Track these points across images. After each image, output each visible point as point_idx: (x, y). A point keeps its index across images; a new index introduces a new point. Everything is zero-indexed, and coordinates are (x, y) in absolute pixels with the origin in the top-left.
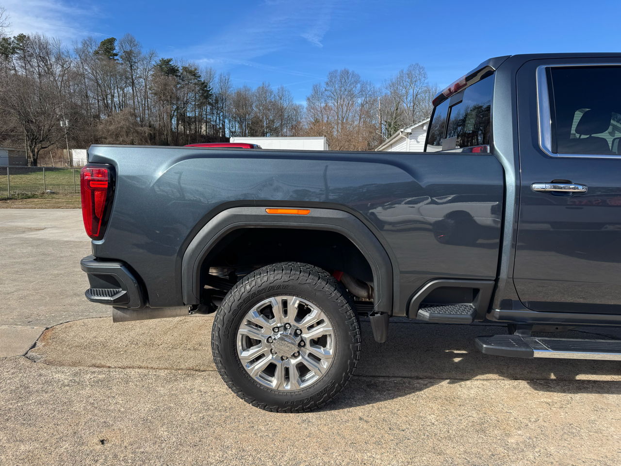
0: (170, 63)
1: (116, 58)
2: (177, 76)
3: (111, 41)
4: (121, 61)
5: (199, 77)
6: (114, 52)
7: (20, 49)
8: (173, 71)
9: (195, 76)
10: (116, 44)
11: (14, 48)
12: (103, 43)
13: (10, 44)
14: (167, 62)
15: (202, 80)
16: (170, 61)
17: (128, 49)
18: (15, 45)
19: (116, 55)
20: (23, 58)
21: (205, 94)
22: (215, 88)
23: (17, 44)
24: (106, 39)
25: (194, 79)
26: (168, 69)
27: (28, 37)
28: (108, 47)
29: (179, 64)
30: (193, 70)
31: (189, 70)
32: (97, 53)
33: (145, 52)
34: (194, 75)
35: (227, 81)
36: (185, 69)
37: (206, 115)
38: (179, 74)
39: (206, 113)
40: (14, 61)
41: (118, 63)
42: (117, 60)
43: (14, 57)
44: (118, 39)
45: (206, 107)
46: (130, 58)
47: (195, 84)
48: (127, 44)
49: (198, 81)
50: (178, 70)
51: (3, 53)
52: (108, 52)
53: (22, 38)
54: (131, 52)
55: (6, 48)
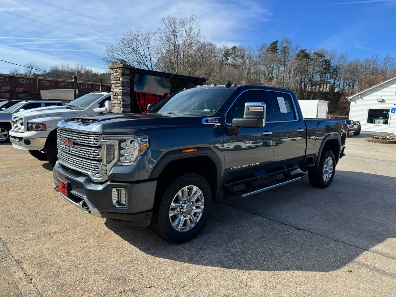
0: (305, 51)
1: (277, 51)
2: (309, 59)
3: (276, 43)
4: (280, 53)
5: (324, 57)
6: (277, 48)
7: (233, 54)
8: (307, 56)
10: (279, 44)
11: (230, 54)
12: (272, 45)
13: (229, 52)
14: (303, 51)
15: (326, 59)
17: (285, 45)
18: (231, 52)
19: (278, 50)
20: (233, 58)
21: (327, 67)
22: (333, 64)
23: (232, 51)
24: (273, 42)
25: (320, 58)
26: (304, 55)
27: (237, 47)
28: (274, 47)
29: (311, 51)
30: (320, 53)
31: (317, 54)
32: (268, 50)
33: (293, 45)
34: (321, 56)
35: (344, 57)
36: (315, 53)
37: (327, 79)
38: (310, 57)
39: (327, 78)
40: (229, 60)
41: (278, 54)
42: (278, 52)
43: (230, 58)
44: (280, 41)
45: (327, 75)
46: (285, 51)
47: (320, 62)
48: (284, 43)
49: (323, 60)
50: (310, 55)
51: (225, 57)
52: (274, 49)
53: (234, 48)
54: (286, 47)
55: (227, 54)
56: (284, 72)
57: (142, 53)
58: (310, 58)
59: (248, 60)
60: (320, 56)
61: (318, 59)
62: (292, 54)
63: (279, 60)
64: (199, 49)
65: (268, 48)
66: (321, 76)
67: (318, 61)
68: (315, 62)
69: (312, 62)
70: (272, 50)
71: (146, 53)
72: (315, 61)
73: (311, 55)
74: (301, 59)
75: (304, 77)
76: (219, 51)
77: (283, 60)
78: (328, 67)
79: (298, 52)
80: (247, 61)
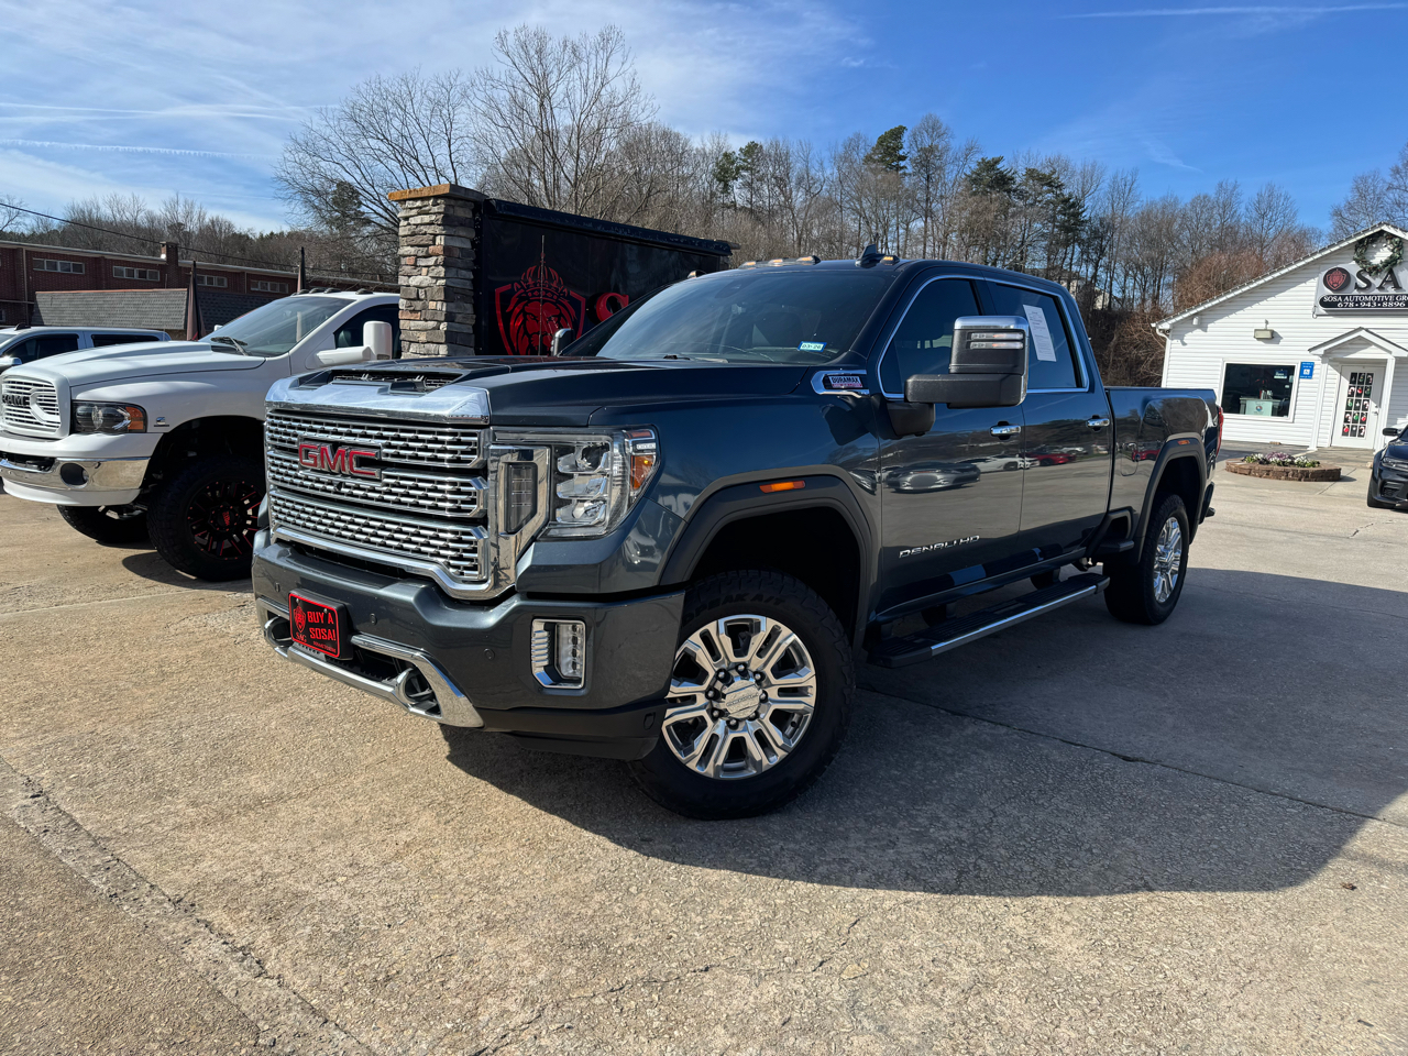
0: (998, 166)
1: (902, 164)
2: (1009, 191)
3: (897, 133)
4: (910, 170)
5: (1060, 187)
6: (901, 152)
7: (747, 169)
8: (1003, 182)
9: (1052, 186)
10: (906, 138)
11: (738, 169)
12: (882, 140)
13: (733, 163)
14: (990, 166)
15: (1066, 192)
16: (997, 161)
17: (927, 143)
18: (742, 163)
19: (903, 158)
20: (749, 185)
21: (1070, 223)
22: (1092, 209)
23: (744, 161)
24: (888, 130)
25: (1049, 192)
26: (993, 180)
27: (761, 147)
28: (889, 147)
29: (1016, 163)
30: (1047, 171)
31: (1038, 175)
32: (868, 159)
33: (956, 144)
34: (1049, 184)
35: (1128, 187)
36: (1031, 174)
37: (1071, 264)
38: (1014, 186)
39: (1071, 259)
40: (736, 190)
41: (905, 174)
42: (904, 167)
43: (736, 185)
44: (909, 128)
45: (1069, 249)
46: (928, 162)
47: (1048, 203)
48: (925, 134)
49: (1057, 196)
50: (1012, 179)
51: (720, 181)
52: (890, 155)
53: (752, 149)
54: (931, 150)
55: (726, 170)
56: (925, 237)
57: (425, 159)
58: (1015, 191)
59: (800, 194)
60: (1047, 184)
61: (1040, 194)
62: (954, 174)
63: (909, 196)
64: (630, 150)
65: (870, 151)
66: (1050, 251)
67: (1040, 202)
68: (1031, 205)
69: (1021, 203)
70: (882, 161)
71: (438, 159)
72: (1030, 201)
73: (1018, 180)
74: (985, 193)
75: (992, 254)
76: (699, 158)
77: (920, 195)
78: (1072, 221)
79: (974, 166)
80: (799, 198)
